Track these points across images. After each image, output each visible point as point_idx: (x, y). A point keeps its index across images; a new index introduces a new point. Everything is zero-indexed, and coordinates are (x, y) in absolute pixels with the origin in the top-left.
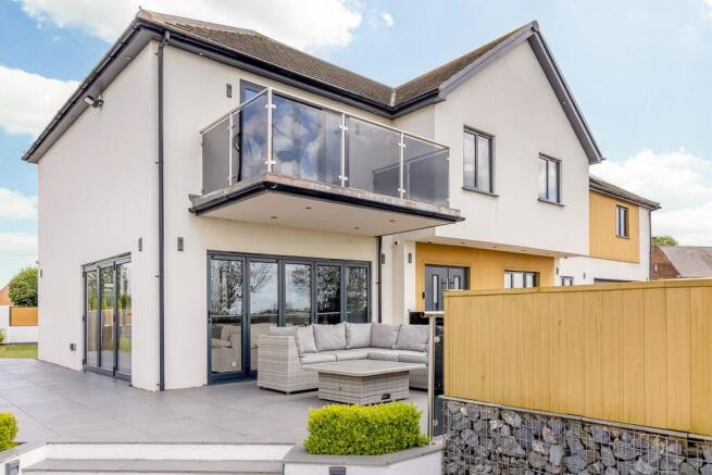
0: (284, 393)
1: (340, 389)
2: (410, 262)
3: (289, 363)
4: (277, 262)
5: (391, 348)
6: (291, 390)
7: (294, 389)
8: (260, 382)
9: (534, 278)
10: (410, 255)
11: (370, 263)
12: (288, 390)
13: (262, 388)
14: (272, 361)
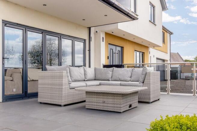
0: (60, 106)
1: (104, 102)
2: (103, 41)
3: (63, 87)
4: (42, 33)
5: (108, 80)
6: (64, 104)
7: (66, 103)
8: (40, 100)
9: (142, 54)
10: (103, 38)
11: (85, 40)
12: (62, 104)
13: (41, 103)
14: (50, 86)
